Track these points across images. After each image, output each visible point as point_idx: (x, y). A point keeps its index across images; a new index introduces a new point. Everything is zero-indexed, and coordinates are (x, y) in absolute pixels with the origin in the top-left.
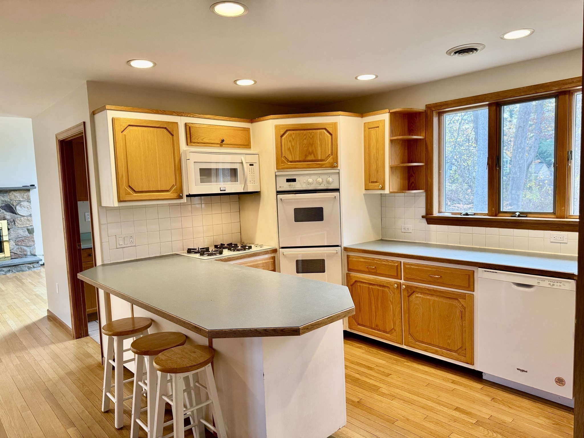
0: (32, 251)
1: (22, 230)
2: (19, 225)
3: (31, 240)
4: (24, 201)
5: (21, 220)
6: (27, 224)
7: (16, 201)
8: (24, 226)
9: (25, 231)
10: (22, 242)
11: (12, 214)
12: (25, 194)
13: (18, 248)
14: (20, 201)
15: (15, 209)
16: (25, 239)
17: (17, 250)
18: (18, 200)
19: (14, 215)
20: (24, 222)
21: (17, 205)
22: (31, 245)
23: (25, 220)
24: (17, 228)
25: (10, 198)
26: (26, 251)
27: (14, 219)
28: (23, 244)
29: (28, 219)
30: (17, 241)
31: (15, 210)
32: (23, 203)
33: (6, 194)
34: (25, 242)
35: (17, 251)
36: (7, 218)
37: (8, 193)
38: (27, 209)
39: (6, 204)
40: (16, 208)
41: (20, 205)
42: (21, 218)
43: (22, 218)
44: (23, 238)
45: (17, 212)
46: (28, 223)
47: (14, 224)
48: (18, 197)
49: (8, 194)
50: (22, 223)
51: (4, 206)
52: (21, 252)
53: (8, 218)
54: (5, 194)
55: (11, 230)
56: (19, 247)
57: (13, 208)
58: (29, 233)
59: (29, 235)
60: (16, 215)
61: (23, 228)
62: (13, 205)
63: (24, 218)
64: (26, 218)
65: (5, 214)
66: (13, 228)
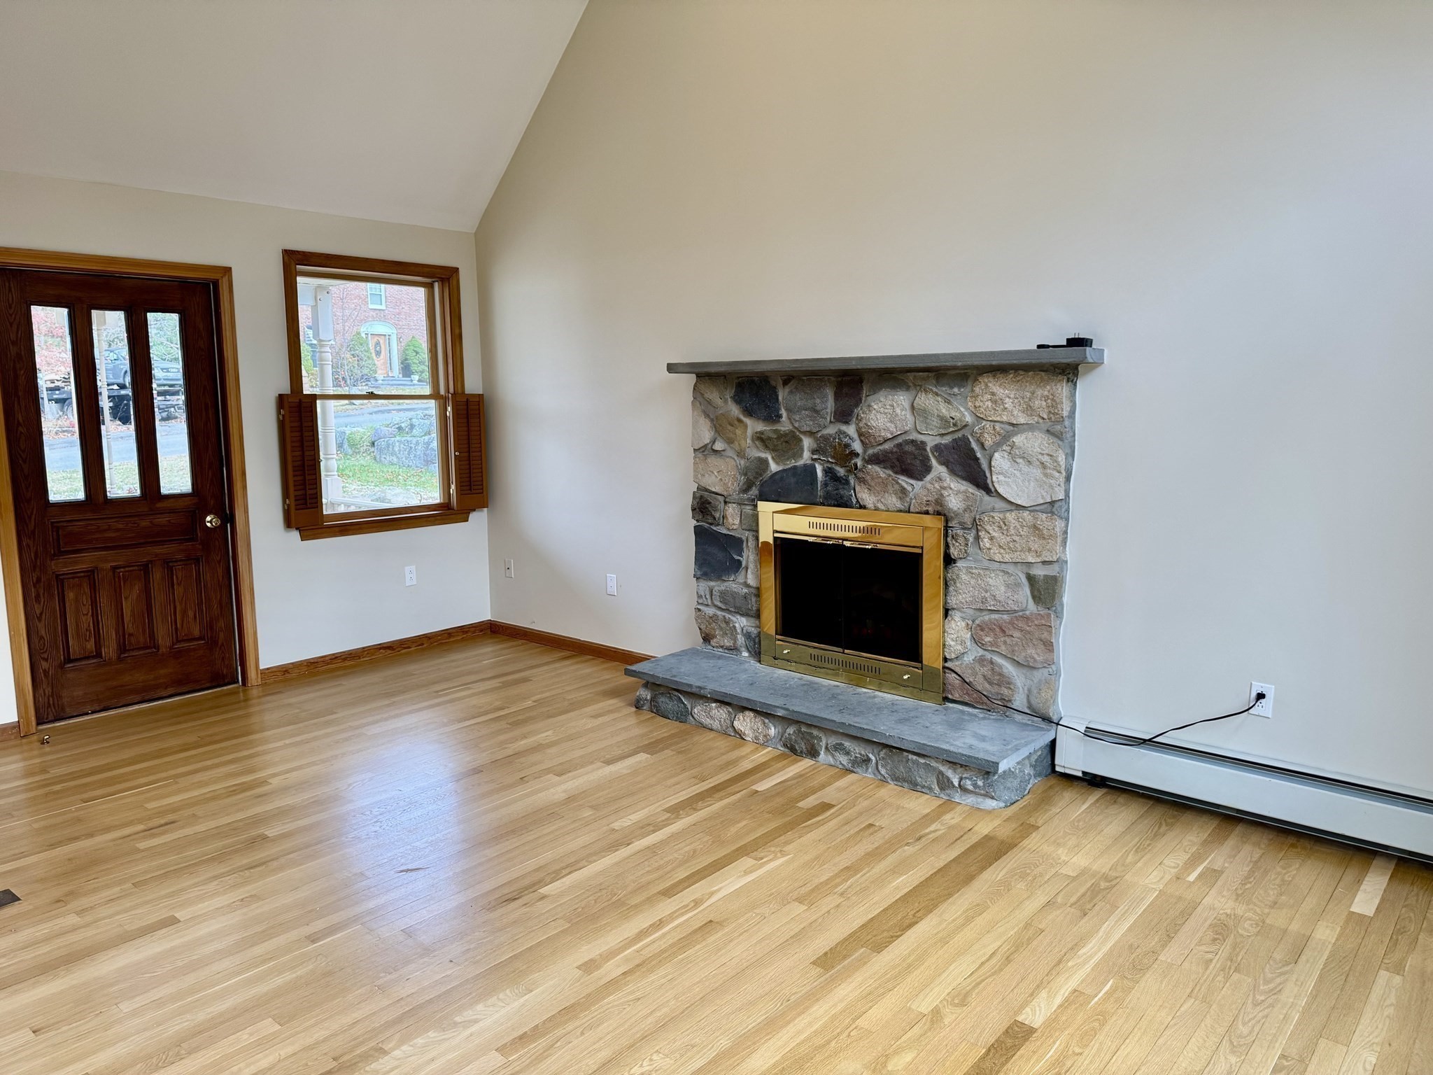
0: (1035, 691)
1: (1006, 577)
2: (995, 549)
3: (1037, 634)
4: (1030, 427)
5: (1003, 526)
6: (1030, 550)
7: (995, 427)
8: (1017, 557)
9: (1018, 585)
10: (996, 636)
11: (971, 489)
12: (1039, 392)
13: (981, 660)
14: (1013, 425)
15: (985, 465)
16: (1011, 623)
17: (977, 667)
18: (1005, 419)
19: (979, 494)
20: (1017, 538)
21: (997, 446)
22: (1035, 661)
23: (1022, 526)
24: (986, 563)
25: (975, 407)
26: (1009, 683)
27: (978, 517)
28: (1003, 647)
29: (1035, 527)
30: (978, 622)
31: (988, 474)
32: (1024, 436)
33: (960, 387)
34: (1009, 640)
35: (975, 674)
36: (951, 506)
37: (970, 382)
38: (1037, 472)
39: (956, 436)
40: (993, 464)
41: (1008, 448)
42: (1008, 515)
43: (1011, 517)
44: (1005, 617)
45: (992, 482)
46: (1035, 546)
47: (975, 538)
48: (1009, 404)
49: (969, 387)
50: (1008, 539)
51: (946, 446)
52: (990, 683)
53: (955, 509)
54: (956, 390)
55: (959, 564)
56: (986, 653)
57: (977, 459)
58: (1034, 597)
59: (1032, 607)
60: (987, 498)
61: (1011, 569)
62: (982, 446)
63: (1020, 520)
64: (1030, 517)
65: (946, 485)
66: (970, 560)
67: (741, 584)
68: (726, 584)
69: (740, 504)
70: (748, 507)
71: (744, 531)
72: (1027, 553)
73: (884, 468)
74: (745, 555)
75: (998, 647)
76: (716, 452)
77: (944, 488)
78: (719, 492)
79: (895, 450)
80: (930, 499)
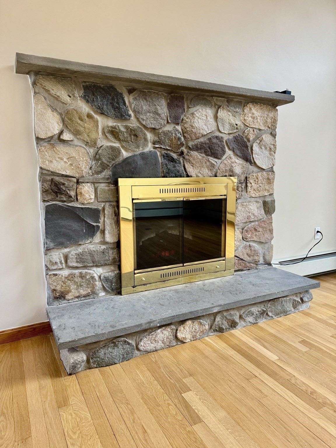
0: (266, 253)
1: (256, 204)
2: (252, 192)
3: (268, 227)
4: (265, 132)
5: (257, 180)
7: (254, 131)
8: (261, 194)
9: (260, 207)
10: (252, 233)
11: (245, 163)
13: (245, 247)
14: (261, 130)
15: (250, 150)
16: (259, 225)
17: (244, 251)
18: (257, 127)
19: (248, 164)
20: (261, 185)
21: (255, 140)
22: (267, 239)
23: (263, 179)
24: (249, 199)
25: (245, 120)
26: (257, 253)
27: (247, 176)
28: (255, 238)
29: (268, 178)
30: (245, 229)
32: (264, 135)
34: (257, 234)
35: (243, 254)
36: (236, 172)
37: (242, 107)
38: (267, 153)
39: (235, 135)
40: (253, 148)
41: (258, 142)
42: (258, 174)
43: (260, 175)
44: (257, 223)
45: (253, 158)
46: (267, 188)
47: (245, 187)
48: (259, 119)
49: (242, 110)
50: (258, 186)
51: (232, 140)
52: (250, 256)
53: (238, 173)
54: (237, 110)
55: (238, 202)
56: (247, 243)
57: (247, 147)
58: (266, 211)
59: (265, 216)
60: (251, 166)
61: (258, 200)
62: (249, 140)
63: (263, 176)
64: (266, 174)
65: (233, 161)
66: (242, 199)
67: (98, 243)
68: (82, 247)
69: (93, 183)
70: (102, 185)
71: (100, 203)
72: (265, 191)
73: (201, 153)
74: (101, 221)
75: (253, 238)
76: (63, 141)
77: (232, 163)
78: (71, 174)
79: (208, 142)
80: (227, 169)
